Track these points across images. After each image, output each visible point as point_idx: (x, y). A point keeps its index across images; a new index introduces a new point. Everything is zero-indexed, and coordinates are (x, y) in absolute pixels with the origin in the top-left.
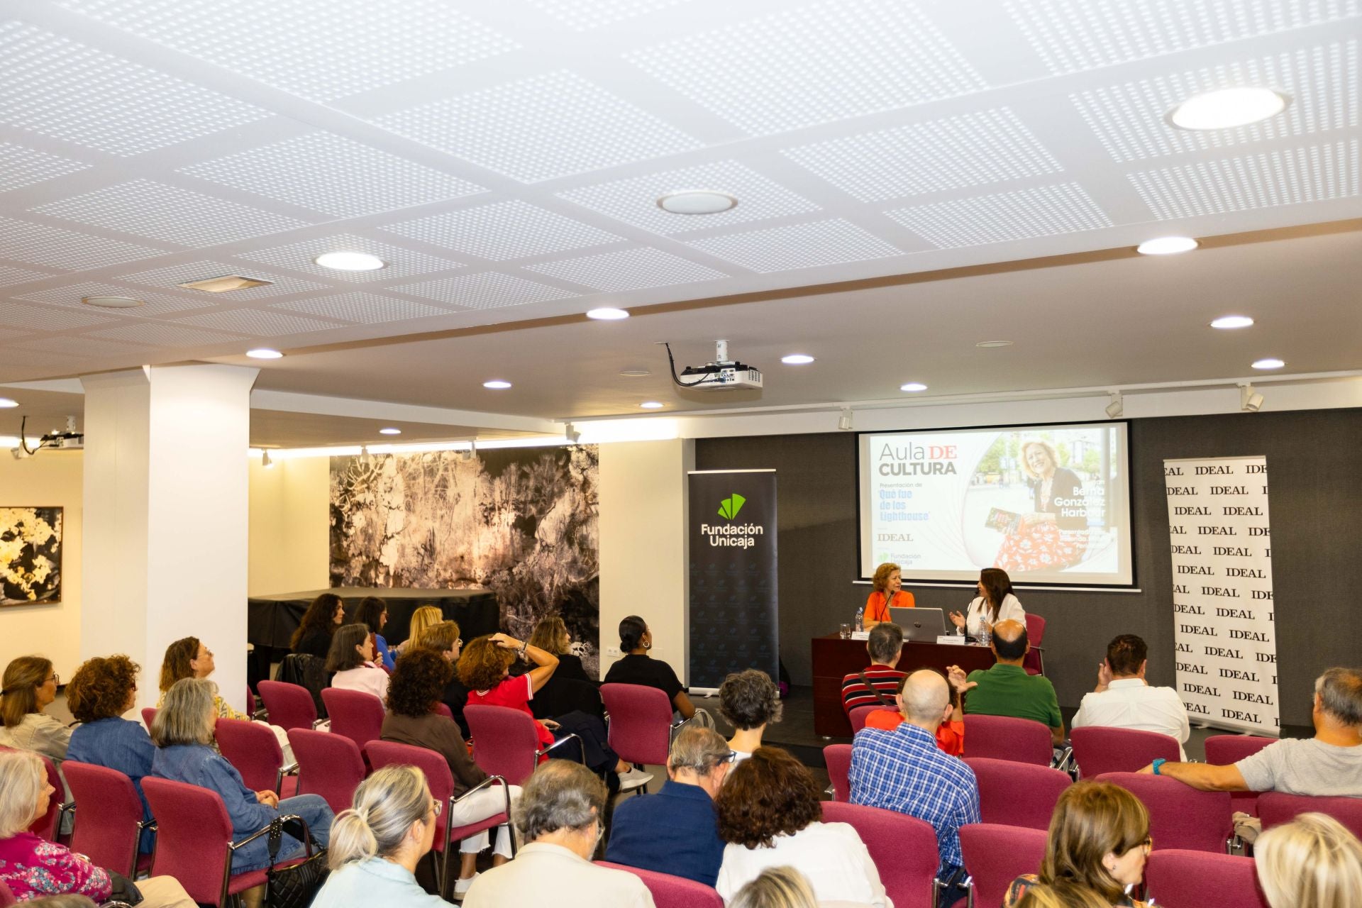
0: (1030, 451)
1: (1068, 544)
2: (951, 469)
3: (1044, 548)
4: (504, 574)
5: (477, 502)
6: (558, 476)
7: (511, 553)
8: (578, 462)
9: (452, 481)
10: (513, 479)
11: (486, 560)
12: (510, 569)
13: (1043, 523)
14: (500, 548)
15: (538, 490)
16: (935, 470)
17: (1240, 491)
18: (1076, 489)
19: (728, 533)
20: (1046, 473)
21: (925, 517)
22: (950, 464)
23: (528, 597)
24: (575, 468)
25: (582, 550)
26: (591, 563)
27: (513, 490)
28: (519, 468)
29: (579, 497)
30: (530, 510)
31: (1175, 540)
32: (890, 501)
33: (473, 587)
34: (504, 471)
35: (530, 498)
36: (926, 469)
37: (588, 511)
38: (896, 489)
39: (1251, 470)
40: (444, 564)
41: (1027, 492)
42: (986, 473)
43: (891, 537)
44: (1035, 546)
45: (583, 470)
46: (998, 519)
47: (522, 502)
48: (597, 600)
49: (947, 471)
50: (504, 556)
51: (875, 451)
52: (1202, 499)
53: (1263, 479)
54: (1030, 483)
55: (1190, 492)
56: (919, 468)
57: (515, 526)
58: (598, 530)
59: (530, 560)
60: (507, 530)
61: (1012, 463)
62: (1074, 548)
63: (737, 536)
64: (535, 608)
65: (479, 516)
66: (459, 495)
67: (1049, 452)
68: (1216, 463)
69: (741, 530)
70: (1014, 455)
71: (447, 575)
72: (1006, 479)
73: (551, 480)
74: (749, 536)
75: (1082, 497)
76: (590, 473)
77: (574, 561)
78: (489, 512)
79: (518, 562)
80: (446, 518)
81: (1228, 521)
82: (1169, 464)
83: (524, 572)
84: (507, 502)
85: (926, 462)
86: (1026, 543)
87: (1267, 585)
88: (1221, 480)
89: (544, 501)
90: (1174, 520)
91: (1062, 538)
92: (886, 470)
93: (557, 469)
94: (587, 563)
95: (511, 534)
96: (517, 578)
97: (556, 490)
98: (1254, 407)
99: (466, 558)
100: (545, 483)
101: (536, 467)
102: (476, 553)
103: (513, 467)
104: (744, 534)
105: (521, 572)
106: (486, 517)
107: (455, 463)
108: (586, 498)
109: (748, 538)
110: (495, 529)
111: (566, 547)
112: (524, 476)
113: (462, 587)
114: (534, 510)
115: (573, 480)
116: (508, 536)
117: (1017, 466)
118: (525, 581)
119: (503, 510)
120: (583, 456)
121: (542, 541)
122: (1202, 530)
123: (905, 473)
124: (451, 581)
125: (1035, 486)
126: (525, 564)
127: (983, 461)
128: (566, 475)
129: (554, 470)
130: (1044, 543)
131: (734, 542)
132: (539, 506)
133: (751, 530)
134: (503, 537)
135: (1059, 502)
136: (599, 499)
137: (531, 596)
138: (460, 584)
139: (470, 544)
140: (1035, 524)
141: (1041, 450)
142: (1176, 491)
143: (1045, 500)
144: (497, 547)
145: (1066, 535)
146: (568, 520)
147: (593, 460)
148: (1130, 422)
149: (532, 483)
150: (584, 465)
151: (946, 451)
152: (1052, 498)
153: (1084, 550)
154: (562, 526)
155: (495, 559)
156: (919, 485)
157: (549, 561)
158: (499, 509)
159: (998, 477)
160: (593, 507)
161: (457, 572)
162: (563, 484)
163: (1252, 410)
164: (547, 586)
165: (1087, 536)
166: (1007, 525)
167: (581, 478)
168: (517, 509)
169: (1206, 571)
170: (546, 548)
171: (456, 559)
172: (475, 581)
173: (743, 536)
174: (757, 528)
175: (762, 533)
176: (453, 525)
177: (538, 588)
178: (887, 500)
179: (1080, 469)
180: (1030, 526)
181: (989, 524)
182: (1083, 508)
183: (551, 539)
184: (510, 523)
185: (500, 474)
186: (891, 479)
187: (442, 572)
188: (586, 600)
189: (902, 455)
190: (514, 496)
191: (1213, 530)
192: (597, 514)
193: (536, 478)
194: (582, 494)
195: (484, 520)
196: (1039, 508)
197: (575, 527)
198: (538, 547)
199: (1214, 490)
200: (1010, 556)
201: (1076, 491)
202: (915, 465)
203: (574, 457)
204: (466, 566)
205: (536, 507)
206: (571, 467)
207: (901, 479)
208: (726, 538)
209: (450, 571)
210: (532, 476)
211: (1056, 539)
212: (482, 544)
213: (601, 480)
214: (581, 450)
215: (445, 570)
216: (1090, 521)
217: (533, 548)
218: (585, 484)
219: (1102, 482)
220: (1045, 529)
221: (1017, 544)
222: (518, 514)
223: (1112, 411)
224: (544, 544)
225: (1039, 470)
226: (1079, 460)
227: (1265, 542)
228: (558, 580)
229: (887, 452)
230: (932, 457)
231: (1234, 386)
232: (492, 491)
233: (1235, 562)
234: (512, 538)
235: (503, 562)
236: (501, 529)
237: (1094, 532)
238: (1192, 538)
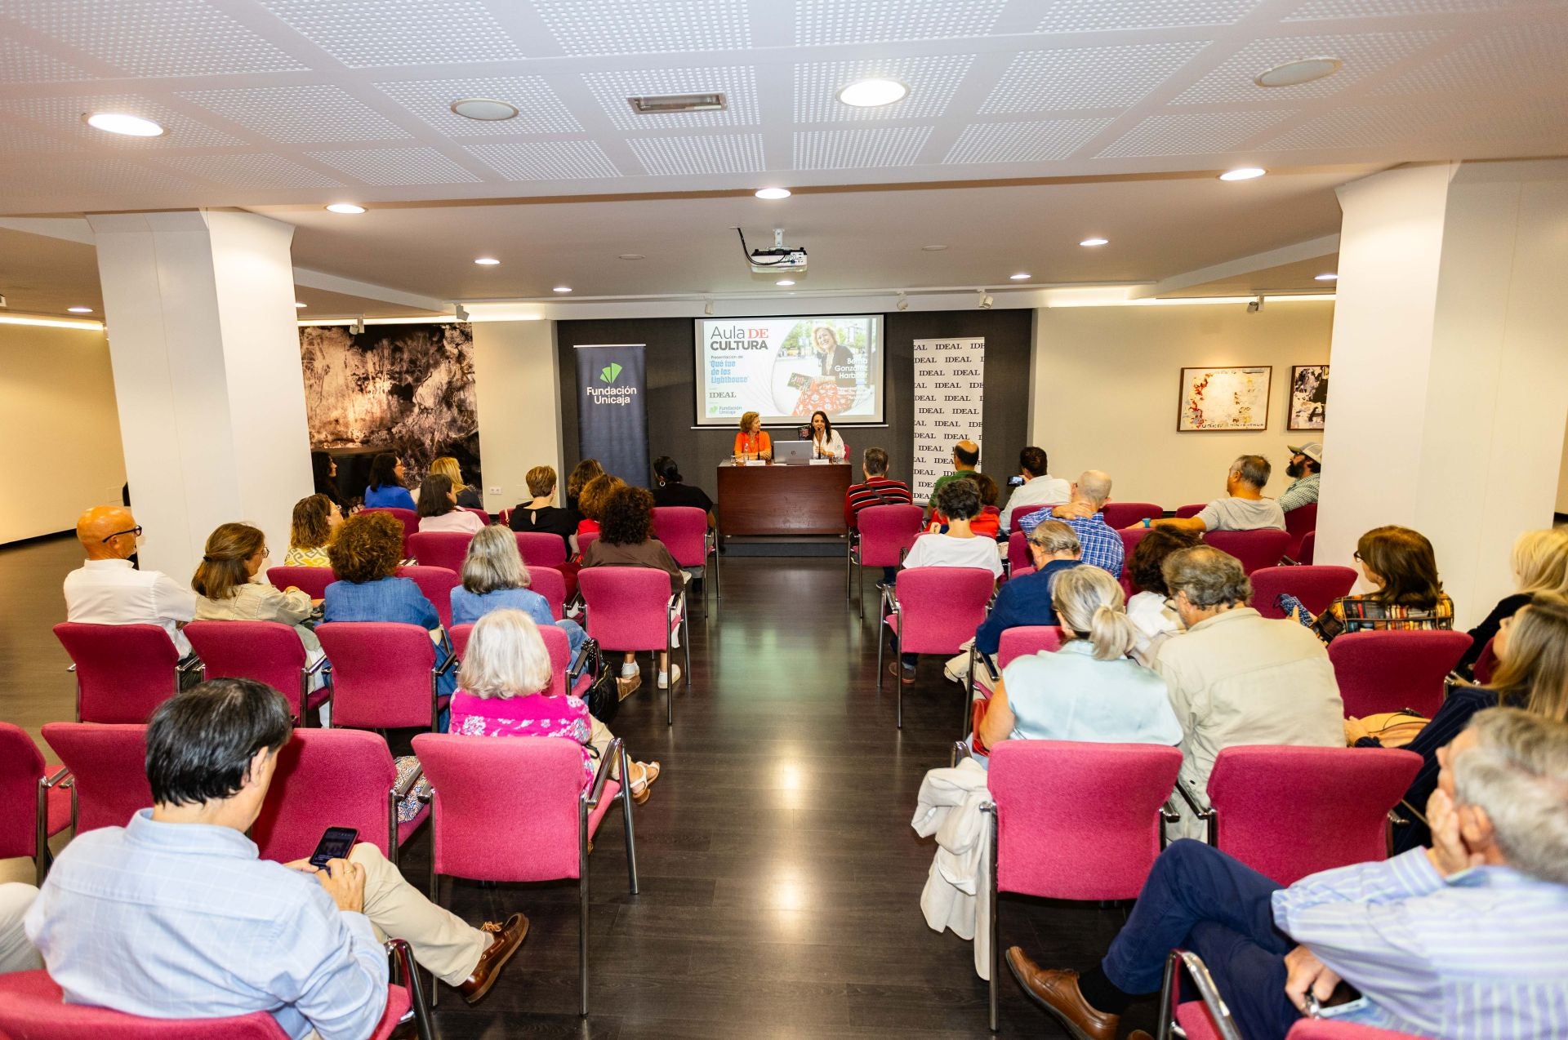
0: (820, 333)
1: (843, 397)
2: (764, 345)
3: (827, 400)
4: (384, 434)
5: (349, 372)
6: (432, 350)
7: (389, 416)
8: (452, 338)
9: (319, 354)
10: (386, 353)
11: (362, 423)
12: (389, 430)
13: (827, 383)
14: (377, 413)
15: (413, 362)
16: (753, 346)
17: (966, 360)
18: (849, 360)
19: (609, 393)
20: (830, 348)
21: (744, 380)
22: (763, 342)
23: (409, 452)
24: (449, 343)
25: (460, 411)
26: (470, 421)
27: (386, 362)
28: (392, 342)
29: (455, 367)
30: (406, 379)
31: (918, 392)
32: (719, 368)
33: (350, 445)
34: (376, 345)
35: (405, 368)
36: (746, 346)
37: (465, 379)
38: (724, 360)
39: (973, 346)
40: (317, 427)
41: (818, 362)
42: (789, 349)
43: (720, 395)
44: (822, 398)
45: (457, 345)
46: (796, 381)
47: (397, 372)
48: (479, 451)
49: (761, 347)
50: (382, 419)
51: (707, 331)
52: (940, 364)
53: (982, 352)
54: (819, 355)
55: (931, 361)
56: (740, 344)
57: (391, 392)
58: (475, 395)
59: (409, 421)
60: (384, 397)
61: (807, 342)
62: (847, 399)
63: (616, 395)
64: (417, 461)
65: (353, 385)
66: (328, 367)
67: (832, 334)
68: (950, 341)
69: (619, 391)
70: (808, 336)
71: (322, 437)
72: (803, 354)
73: (426, 354)
74: (626, 395)
75: (853, 365)
76: (465, 348)
77: (454, 421)
78: (362, 383)
79: (397, 423)
80: (315, 387)
81: (956, 379)
82: (917, 343)
83: (404, 431)
84: (382, 372)
85: (746, 340)
86: (815, 397)
87: (979, 418)
88: (953, 353)
89: (420, 372)
90: (918, 379)
91: (840, 393)
92: (715, 346)
93: (432, 345)
94: (466, 422)
95: (388, 399)
96: (397, 436)
97: (431, 362)
98: (988, 305)
99: (341, 421)
100: (419, 356)
101: (409, 342)
102: (351, 417)
103: (385, 342)
104: (622, 394)
105: (400, 432)
106: (360, 386)
107: (321, 338)
108: (462, 368)
109: (625, 397)
110: (371, 395)
111: (445, 409)
112: (396, 350)
113: (340, 446)
114: (410, 379)
115: (448, 354)
116: (385, 402)
117: (810, 344)
118: (405, 439)
119: (377, 379)
120: (456, 333)
121: (420, 405)
122: (938, 385)
123: (730, 349)
124: (326, 441)
125: (822, 357)
126: (404, 425)
127: (787, 340)
128: (441, 350)
129: (429, 345)
130: (827, 396)
131: (614, 400)
132: (415, 375)
133: (627, 391)
134: (380, 402)
135: (838, 368)
136: (474, 369)
137: (413, 451)
138: (337, 444)
139: (344, 409)
140: (822, 384)
141: (827, 333)
142: (921, 360)
143: (829, 368)
144: (374, 411)
145: (842, 391)
146: (445, 387)
147: (468, 337)
148: (886, 315)
149: (406, 356)
150: (458, 340)
151: (760, 333)
152: (833, 366)
153: (853, 400)
154: (439, 392)
155: (373, 421)
156: (741, 357)
157: (428, 421)
158: (373, 378)
159: (797, 352)
160: (469, 376)
161: (332, 434)
162: (438, 357)
163: (986, 308)
164: (428, 442)
165: (855, 391)
166: (803, 385)
167: (456, 351)
168: (392, 378)
169: (939, 411)
170: (425, 410)
171: (330, 423)
172: (352, 441)
173: (621, 396)
176: (324, 393)
177: (419, 443)
178: (716, 368)
179: (852, 346)
180: (819, 385)
181: (790, 384)
182: (854, 372)
183: (429, 402)
184: (386, 391)
185: (372, 349)
186: (720, 353)
187: (315, 434)
188: (467, 451)
189: (728, 336)
190: (387, 367)
191: (945, 385)
192: (474, 381)
193: (410, 351)
194: (458, 365)
195: (358, 388)
196: (824, 373)
197: (452, 393)
198: (416, 410)
199: (948, 360)
200: (804, 407)
201: (849, 361)
202: (737, 342)
203: (447, 334)
204: (341, 428)
205: (412, 376)
206: (445, 342)
207: (727, 352)
209: (324, 433)
210: (405, 350)
211: (835, 393)
212: (357, 408)
213: (476, 353)
214: (455, 328)
215: (319, 432)
216: (857, 381)
217: (412, 411)
218: (461, 357)
219: (866, 355)
220: (828, 387)
221: (809, 397)
222: (393, 382)
223: (901, 305)
224: (422, 407)
225: (825, 347)
226: (852, 340)
227: (980, 391)
228: (437, 436)
229: (717, 333)
230: (750, 337)
231: (975, 291)
232: (364, 363)
233: (960, 405)
234: (389, 403)
235: (381, 424)
236: (376, 396)
237: (860, 388)
238: (930, 390)
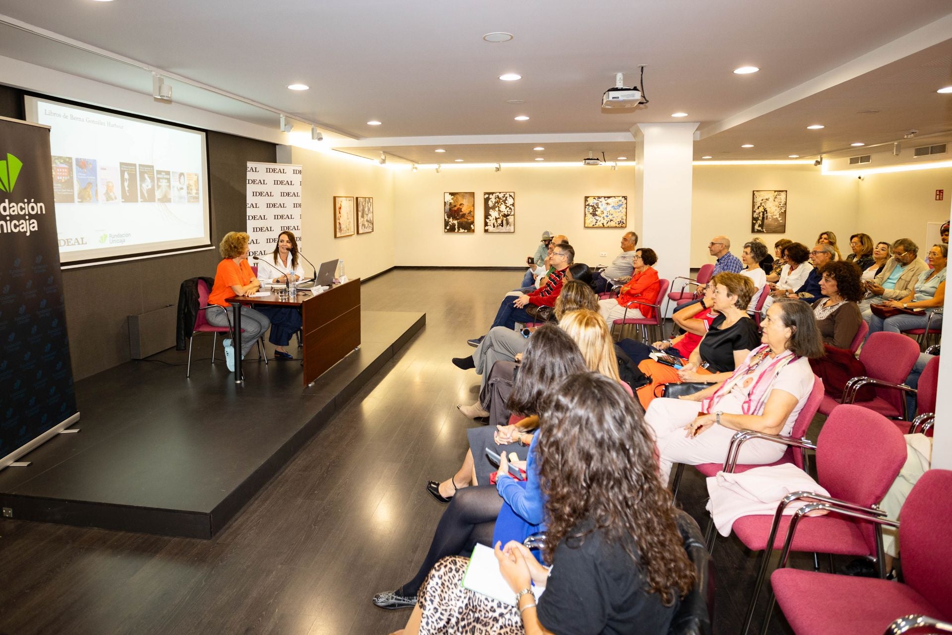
17: (289, 183)
19: (7, 213)
31: (250, 212)
39: (294, 172)
52: (269, 187)
53: (301, 177)
55: (263, 183)
63: (18, 217)
68: (277, 166)
69: (22, 209)
74: (31, 217)
81: (282, 200)
82: (250, 165)
88: (279, 177)
90: (250, 199)
104: (25, 215)
109: (29, 220)
122: (268, 206)
131: (16, 226)
133: (33, 209)
142: (254, 182)
148: (208, 133)
169: (269, 229)
173: (23, 217)
174: (39, 205)
175: (44, 212)
191: (274, 205)
199: (276, 182)
208: (6, 221)
227: (300, 211)
233: (286, 223)
238: (262, 210)
